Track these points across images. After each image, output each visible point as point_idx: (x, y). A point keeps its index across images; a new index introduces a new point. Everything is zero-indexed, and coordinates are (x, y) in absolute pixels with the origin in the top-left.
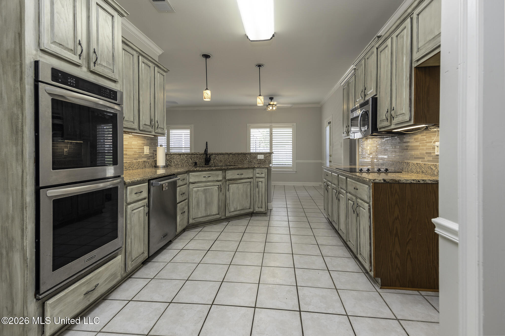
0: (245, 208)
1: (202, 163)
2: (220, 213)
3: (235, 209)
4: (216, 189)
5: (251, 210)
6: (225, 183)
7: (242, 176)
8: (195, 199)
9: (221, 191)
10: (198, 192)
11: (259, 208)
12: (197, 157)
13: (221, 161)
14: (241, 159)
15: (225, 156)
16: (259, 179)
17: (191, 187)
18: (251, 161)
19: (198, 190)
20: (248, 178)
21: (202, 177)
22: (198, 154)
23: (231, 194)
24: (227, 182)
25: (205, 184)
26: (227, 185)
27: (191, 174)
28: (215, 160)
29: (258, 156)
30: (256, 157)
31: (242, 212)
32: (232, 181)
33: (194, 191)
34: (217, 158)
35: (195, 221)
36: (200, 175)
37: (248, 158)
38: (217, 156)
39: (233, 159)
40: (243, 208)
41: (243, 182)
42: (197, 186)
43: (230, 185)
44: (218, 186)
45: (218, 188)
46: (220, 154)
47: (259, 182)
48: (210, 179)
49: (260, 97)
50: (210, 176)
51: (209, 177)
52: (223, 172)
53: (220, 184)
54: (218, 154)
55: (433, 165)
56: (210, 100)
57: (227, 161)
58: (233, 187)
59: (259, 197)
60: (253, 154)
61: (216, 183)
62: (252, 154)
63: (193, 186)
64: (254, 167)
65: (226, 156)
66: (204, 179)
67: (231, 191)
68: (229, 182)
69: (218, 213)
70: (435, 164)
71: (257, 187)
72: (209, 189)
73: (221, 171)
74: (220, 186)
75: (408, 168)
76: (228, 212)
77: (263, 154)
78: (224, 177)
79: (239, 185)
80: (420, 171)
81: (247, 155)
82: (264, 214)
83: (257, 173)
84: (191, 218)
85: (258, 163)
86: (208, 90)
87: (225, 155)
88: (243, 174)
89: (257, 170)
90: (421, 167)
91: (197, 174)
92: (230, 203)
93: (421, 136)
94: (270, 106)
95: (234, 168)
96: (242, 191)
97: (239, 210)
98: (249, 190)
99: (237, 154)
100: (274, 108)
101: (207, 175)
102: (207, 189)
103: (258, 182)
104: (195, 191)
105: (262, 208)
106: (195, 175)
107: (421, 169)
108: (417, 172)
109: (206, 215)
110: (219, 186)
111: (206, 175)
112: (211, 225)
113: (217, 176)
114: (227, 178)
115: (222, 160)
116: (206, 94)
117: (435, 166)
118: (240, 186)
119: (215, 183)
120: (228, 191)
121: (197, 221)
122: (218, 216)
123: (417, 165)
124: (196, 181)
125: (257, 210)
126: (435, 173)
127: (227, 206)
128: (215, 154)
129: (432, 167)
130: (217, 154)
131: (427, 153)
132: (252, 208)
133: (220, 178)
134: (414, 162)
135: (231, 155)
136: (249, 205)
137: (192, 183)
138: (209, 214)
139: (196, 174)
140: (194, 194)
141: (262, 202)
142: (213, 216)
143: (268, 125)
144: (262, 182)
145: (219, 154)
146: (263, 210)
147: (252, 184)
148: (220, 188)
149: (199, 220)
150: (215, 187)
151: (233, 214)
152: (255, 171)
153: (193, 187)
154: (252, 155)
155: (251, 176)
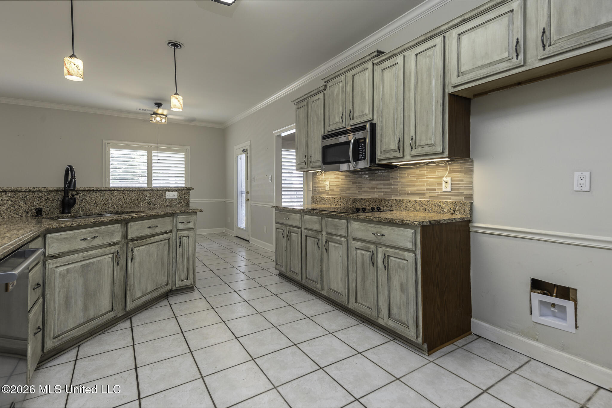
0: (160, 286)
1: (52, 210)
2: (115, 308)
3: (143, 292)
4: (108, 262)
5: (169, 287)
6: (125, 246)
7: (157, 230)
8: (60, 291)
9: (118, 263)
10: (69, 275)
11: (182, 280)
12: (41, 197)
13: (96, 204)
14: (134, 200)
15: (104, 194)
16: (184, 232)
17: (51, 266)
18: (153, 203)
19: (68, 271)
20: (165, 233)
21: (79, 240)
22: (42, 191)
23: (137, 265)
24: (131, 244)
25: (85, 254)
26: (130, 249)
27: (52, 237)
28: (83, 203)
29: (167, 193)
30: (162, 195)
31: (156, 294)
32: (138, 242)
33: (57, 275)
34: (88, 199)
35: (59, 340)
36: (73, 237)
37: (147, 198)
38: (88, 196)
39: (119, 199)
40: (156, 288)
41: (158, 240)
42: (67, 262)
43: (136, 249)
44: (111, 255)
45: (113, 258)
46: (96, 190)
47: (183, 237)
48: (96, 242)
49: (177, 96)
50: (97, 237)
51: (94, 238)
52: (121, 226)
53: (116, 250)
54: (90, 191)
55: (441, 202)
56: (81, 80)
57: (109, 203)
58: (140, 251)
59: (183, 262)
60: (158, 190)
61: (109, 248)
62: (156, 190)
63: (56, 263)
64: (176, 213)
65: (106, 195)
66: (83, 245)
67: (137, 259)
68: (134, 243)
69: (110, 309)
70: (445, 201)
71: (180, 246)
72: (93, 263)
73: (117, 225)
74: (116, 254)
75: (401, 206)
76: (130, 301)
77: (177, 190)
78: (125, 236)
79: (150, 245)
80: (420, 209)
81: (145, 192)
82: (190, 289)
83: (180, 223)
84: (50, 336)
85: (167, 206)
86: (77, 58)
87: (104, 192)
88: (157, 226)
89: (180, 218)
90: (421, 204)
91: (67, 234)
92: (134, 283)
93: (420, 171)
94: (157, 116)
95: (143, 216)
96: (155, 256)
97: (150, 293)
98: (166, 252)
99: (127, 190)
100: (164, 121)
101: (90, 235)
102: (88, 265)
103: (181, 237)
104: (60, 274)
105: (187, 279)
106: (61, 237)
107: (423, 206)
108: (415, 210)
109: (85, 321)
110: (113, 253)
111: (88, 235)
112: (93, 336)
113: (112, 234)
114: (129, 237)
115: (99, 203)
116: (75, 66)
117: (445, 203)
118: (153, 247)
119: (105, 249)
120: (132, 262)
121: (63, 340)
122: (111, 315)
123: (416, 202)
124: (64, 250)
125: (179, 284)
126: (445, 210)
127: (130, 290)
128: (84, 191)
129: (439, 204)
130: (87, 191)
131: (428, 189)
132: (170, 283)
133: (117, 238)
134: (410, 199)
135: (116, 193)
136: (166, 280)
137: (53, 256)
138: (92, 317)
139: (64, 236)
140: (58, 281)
141: (188, 269)
142: (101, 318)
143: (146, 145)
144: (188, 236)
145: (93, 190)
146: (188, 283)
147: (171, 242)
148: (116, 259)
149: (69, 335)
150: (105, 257)
151: (138, 303)
152: (175, 220)
153: (56, 265)
154: (155, 192)
155: (169, 228)
